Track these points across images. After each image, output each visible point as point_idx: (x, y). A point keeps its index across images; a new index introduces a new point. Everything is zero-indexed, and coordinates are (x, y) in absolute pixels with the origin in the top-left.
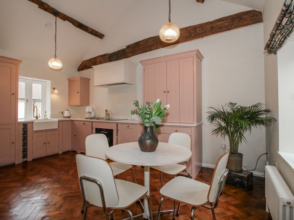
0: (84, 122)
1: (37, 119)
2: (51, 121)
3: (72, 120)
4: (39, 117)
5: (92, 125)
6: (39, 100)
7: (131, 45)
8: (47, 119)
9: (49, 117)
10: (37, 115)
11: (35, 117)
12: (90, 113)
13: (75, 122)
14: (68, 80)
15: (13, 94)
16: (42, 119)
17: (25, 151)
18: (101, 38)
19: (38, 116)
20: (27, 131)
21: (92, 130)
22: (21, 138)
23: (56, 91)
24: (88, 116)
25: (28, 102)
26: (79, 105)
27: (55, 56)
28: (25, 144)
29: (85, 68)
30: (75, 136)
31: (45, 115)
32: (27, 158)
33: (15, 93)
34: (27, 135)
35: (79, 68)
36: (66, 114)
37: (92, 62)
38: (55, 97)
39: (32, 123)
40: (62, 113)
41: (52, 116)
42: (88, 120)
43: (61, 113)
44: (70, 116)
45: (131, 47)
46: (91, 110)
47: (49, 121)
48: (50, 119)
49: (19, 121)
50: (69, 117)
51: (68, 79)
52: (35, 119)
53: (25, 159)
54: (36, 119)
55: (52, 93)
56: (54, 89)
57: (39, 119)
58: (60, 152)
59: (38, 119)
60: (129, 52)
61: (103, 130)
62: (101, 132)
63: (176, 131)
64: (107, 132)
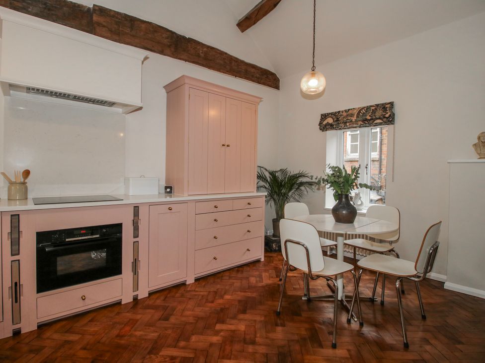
5: (15, 226)
21: (15, 244)
45: (112, 17)
60: (104, 26)
61: (76, 232)
62: (67, 240)
63: (249, 204)
64: (98, 236)
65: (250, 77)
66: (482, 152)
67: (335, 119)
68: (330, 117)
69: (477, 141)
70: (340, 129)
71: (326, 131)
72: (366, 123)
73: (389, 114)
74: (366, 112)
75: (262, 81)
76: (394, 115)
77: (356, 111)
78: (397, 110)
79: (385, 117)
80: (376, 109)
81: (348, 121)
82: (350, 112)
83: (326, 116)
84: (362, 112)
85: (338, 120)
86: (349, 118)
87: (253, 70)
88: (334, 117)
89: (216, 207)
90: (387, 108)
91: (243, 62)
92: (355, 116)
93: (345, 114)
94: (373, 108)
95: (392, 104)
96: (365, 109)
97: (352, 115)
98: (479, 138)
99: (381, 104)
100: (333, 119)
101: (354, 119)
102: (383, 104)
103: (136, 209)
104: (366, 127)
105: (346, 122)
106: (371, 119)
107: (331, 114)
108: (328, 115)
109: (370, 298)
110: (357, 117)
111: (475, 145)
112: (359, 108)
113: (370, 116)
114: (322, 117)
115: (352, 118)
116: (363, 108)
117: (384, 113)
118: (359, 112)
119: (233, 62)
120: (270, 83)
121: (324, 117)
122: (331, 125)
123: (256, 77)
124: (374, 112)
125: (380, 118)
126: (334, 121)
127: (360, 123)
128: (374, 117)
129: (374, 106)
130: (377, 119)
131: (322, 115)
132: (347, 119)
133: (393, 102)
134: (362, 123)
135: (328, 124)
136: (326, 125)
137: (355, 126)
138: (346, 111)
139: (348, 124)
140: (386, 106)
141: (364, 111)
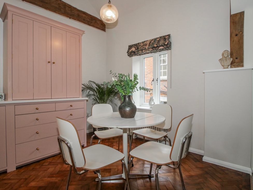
63: (71, 106)
65: (82, 20)
66: (225, 65)
67: (136, 48)
68: (134, 47)
69: (221, 57)
70: (140, 55)
71: (132, 56)
72: (154, 50)
73: (167, 42)
74: (154, 42)
75: (92, 24)
76: (171, 43)
77: (148, 42)
78: (173, 40)
79: (165, 45)
80: (160, 40)
81: (144, 49)
82: (145, 43)
83: (131, 47)
84: (152, 42)
85: (138, 48)
86: (144, 47)
87: (84, 15)
88: (136, 47)
89: (37, 109)
90: (166, 38)
91: (75, 9)
92: (148, 45)
93: (142, 44)
94: (158, 39)
95: (169, 36)
96: (154, 40)
97: (146, 45)
98: (223, 55)
99: (163, 36)
100: (135, 48)
101: (147, 47)
102: (164, 36)
104: (154, 52)
105: (142, 50)
106: (157, 47)
107: (134, 45)
108: (132, 46)
109: (148, 175)
110: (149, 46)
111: (220, 59)
112: (150, 40)
113: (156, 44)
114: (129, 47)
115: (146, 47)
116: (152, 40)
117: (165, 42)
118: (150, 42)
119: (67, 7)
120: (98, 26)
121: (130, 47)
122: (134, 52)
123: (87, 21)
124: (159, 41)
125: (162, 46)
126: (135, 50)
127: (151, 49)
128: (159, 45)
129: (158, 38)
130: (160, 46)
131: (129, 46)
132: (143, 48)
133: (170, 35)
134: (152, 50)
135: (132, 52)
136: (131, 53)
137: (148, 52)
138: (143, 43)
139: (144, 51)
140: (166, 37)
141: (153, 42)
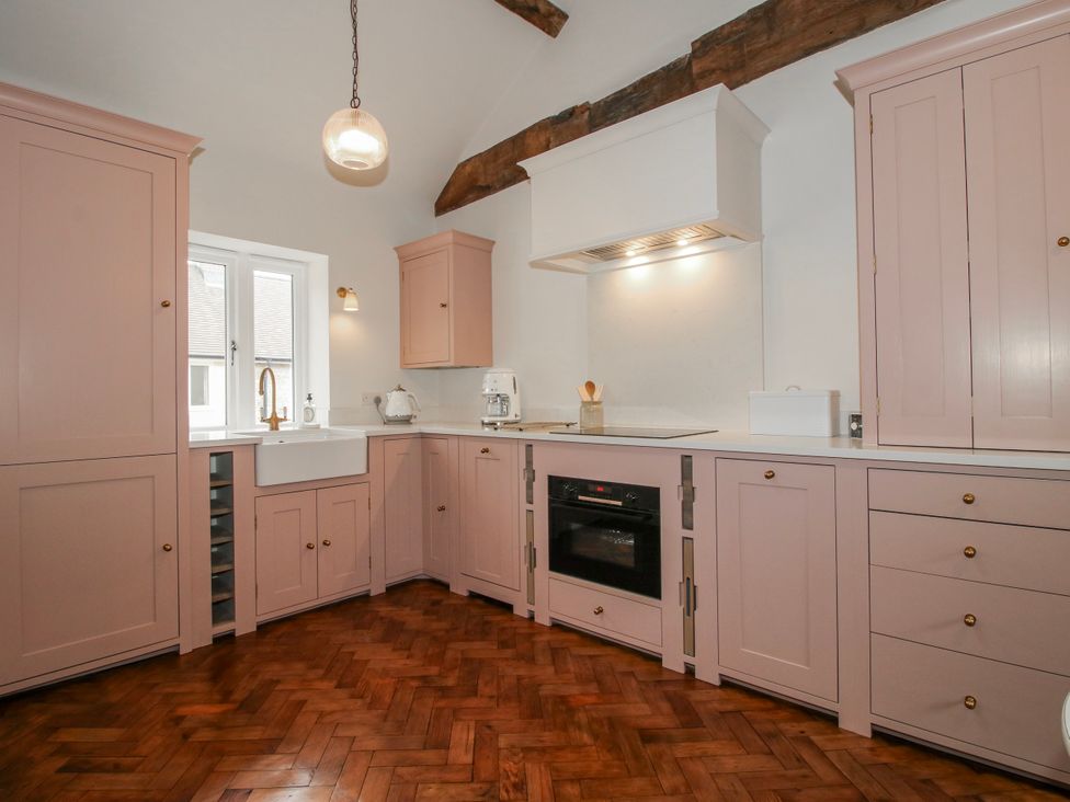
0: (486, 446)
1: (277, 429)
2: (335, 438)
3: (423, 436)
4: (285, 419)
5: (529, 462)
6: (281, 362)
7: (723, 27)
8: (318, 427)
9: (322, 418)
10: (274, 413)
11: (269, 421)
12: (504, 399)
13: (441, 444)
14: (395, 255)
15: (165, 305)
16: (297, 428)
17: (222, 583)
18: (549, 33)
19: (280, 416)
20: (231, 486)
21: (529, 487)
22: (206, 522)
23: (351, 304)
24: (491, 412)
25: (236, 353)
26: (451, 364)
27: (354, 98)
28: (222, 553)
29: (470, 196)
30: (442, 509)
31: (309, 413)
32: (232, 618)
33: (172, 301)
34: (232, 507)
35: (439, 199)
36: (396, 405)
37: (501, 161)
38: (346, 327)
39: (253, 447)
40: (378, 401)
41: (337, 415)
42: (501, 433)
43: (372, 400)
44: (410, 417)
45: (728, 37)
46: (505, 388)
47: (325, 439)
48: (327, 426)
49: (193, 437)
50: (407, 421)
51: (396, 249)
52: (266, 427)
53: (224, 628)
54: (272, 429)
55: (335, 310)
56: (342, 292)
57: (283, 427)
58: (377, 589)
59: (281, 429)
60: (713, 71)
61: (591, 488)
62: (580, 498)
64: (620, 503)
103: (686, 461)
